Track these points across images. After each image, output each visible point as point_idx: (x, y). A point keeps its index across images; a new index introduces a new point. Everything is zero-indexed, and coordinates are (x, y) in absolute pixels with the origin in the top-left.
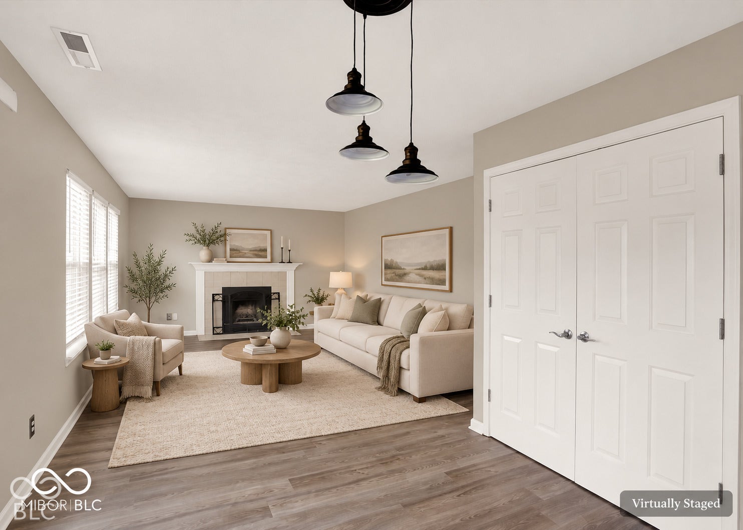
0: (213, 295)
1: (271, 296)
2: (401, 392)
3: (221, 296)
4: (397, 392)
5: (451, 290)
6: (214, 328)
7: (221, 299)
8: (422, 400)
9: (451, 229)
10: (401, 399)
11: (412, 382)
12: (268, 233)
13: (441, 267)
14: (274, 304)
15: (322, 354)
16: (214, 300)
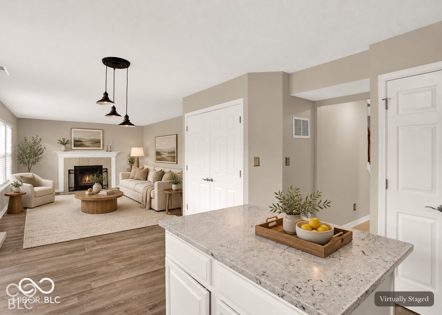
0: (69, 170)
1: (102, 170)
2: (151, 208)
3: (74, 171)
4: (149, 209)
5: (177, 163)
6: (69, 188)
7: (74, 172)
8: (158, 211)
9: (177, 135)
10: (151, 211)
11: (155, 204)
12: (101, 131)
13: (173, 152)
14: (104, 174)
15: (123, 197)
16: (69, 173)
